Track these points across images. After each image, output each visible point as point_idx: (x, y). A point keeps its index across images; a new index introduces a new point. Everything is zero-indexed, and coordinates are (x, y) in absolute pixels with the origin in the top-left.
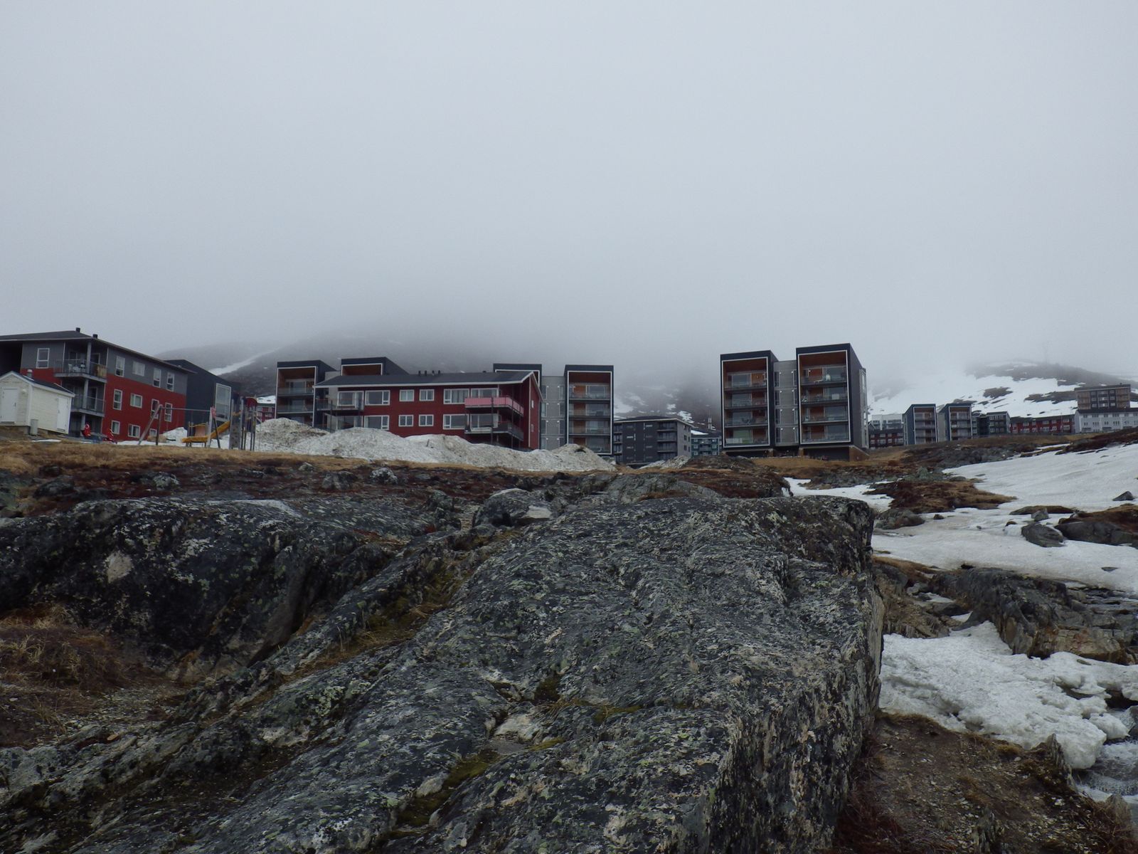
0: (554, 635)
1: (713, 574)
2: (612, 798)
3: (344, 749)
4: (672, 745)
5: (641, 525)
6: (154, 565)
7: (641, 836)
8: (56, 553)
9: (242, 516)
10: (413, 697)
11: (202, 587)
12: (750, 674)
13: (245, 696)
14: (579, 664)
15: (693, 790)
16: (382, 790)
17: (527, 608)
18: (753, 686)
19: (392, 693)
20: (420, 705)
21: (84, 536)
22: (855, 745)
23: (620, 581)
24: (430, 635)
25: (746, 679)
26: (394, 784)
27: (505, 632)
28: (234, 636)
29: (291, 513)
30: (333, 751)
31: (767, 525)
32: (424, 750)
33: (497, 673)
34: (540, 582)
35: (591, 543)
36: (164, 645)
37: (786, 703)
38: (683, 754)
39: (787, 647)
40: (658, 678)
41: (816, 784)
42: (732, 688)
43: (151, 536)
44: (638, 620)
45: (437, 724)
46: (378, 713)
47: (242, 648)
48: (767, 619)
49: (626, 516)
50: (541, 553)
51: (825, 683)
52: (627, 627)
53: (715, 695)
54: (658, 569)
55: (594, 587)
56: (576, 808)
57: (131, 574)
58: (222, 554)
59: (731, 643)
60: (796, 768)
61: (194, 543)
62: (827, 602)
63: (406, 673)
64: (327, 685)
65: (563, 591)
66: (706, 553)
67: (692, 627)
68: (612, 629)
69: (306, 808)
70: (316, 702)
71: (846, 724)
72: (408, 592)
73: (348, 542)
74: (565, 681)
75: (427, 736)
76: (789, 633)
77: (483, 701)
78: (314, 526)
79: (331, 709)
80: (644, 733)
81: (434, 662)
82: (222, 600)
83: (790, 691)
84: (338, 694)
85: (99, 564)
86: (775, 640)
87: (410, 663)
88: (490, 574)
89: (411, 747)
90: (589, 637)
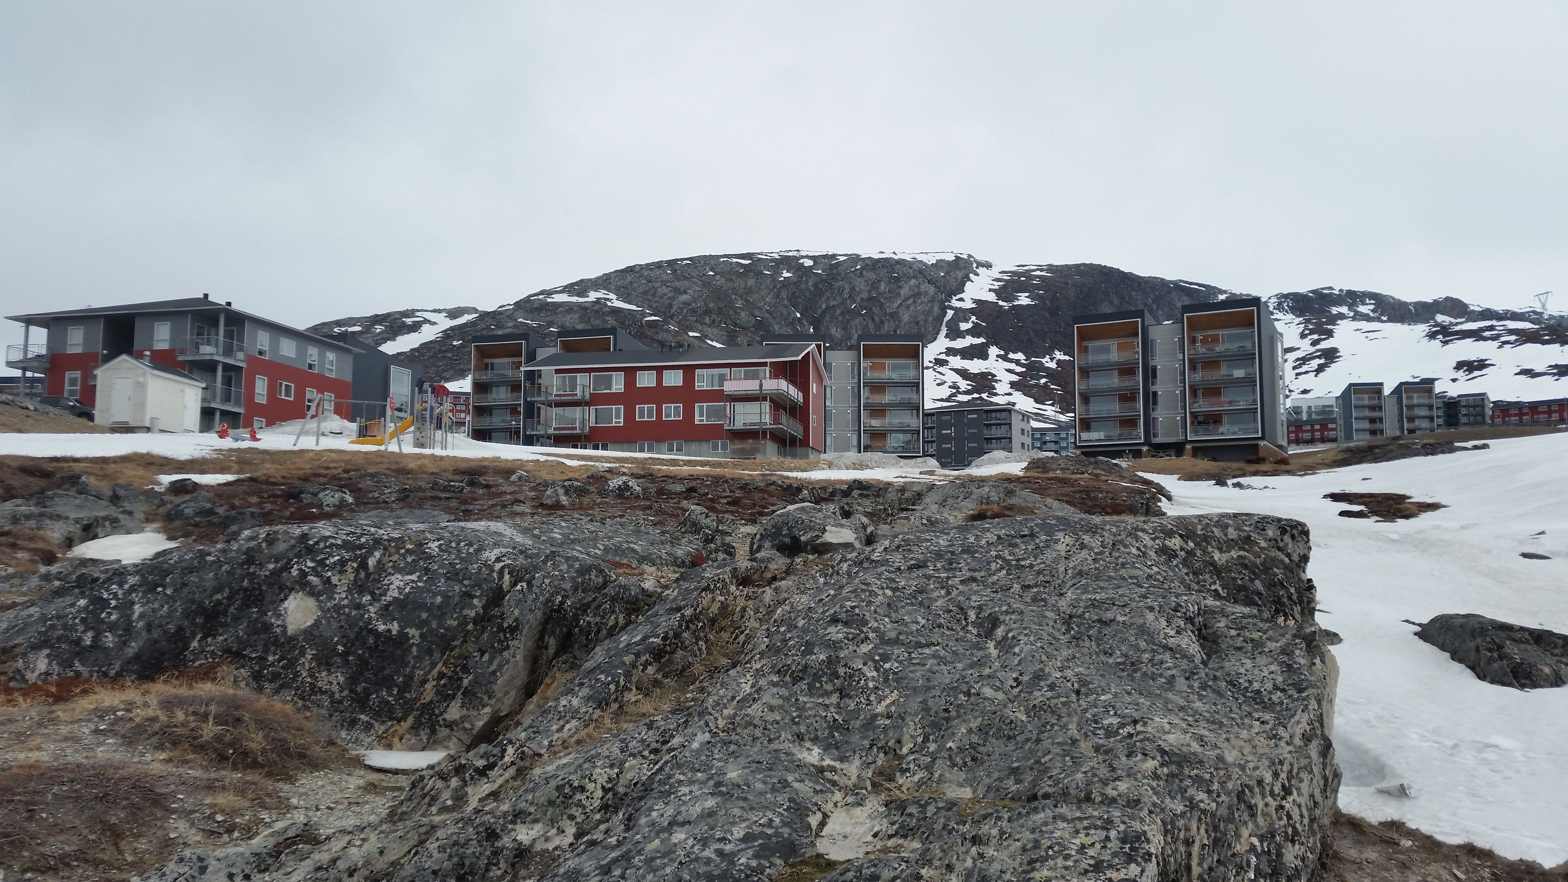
0: (888, 701)
1: (1100, 621)
3: (630, 851)
4: (1074, 853)
5: (993, 553)
6: (347, 610)
8: (219, 597)
9: (458, 544)
10: (711, 783)
11: (408, 639)
12: (1167, 758)
13: (488, 782)
14: (926, 740)
17: (850, 664)
18: (1172, 775)
19: (682, 778)
20: (721, 794)
21: (254, 573)
22: (1311, 856)
24: (725, 701)
25: (1162, 765)
27: (822, 696)
28: (453, 703)
29: (519, 539)
30: (614, 855)
31: (1166, 553)
32: (733, 854)
33: (816, 751)
34: (865, 629)
35: (929, 577)
36: (362, 717)
37: (1220, 800)
38: (1090, 865)
39: (1213, 723)
40: (1038, 762)
42: (1145, 777)
43: (342, 572)
44: (1002, 683)
45: (748, 820)
46: (666, 804)
47: (464, 718)
48: (1181, 683)
49: (972, 540)
50: (863, 590)
51: (1270, 773)
52: (988, 692)
53: (1123, 786)
54: (1022, 612)
55: (936, 637)
57: (317, 622)
58: (436, 594)
59: (1137, 715)
61: (397, 580)
62: (1262, 660)
63: (698, 752)
64: (595, 767)
65: (896, 642)
66: (1086, 591)
67: (1078, 693)
68: (968, 694)
70: (582, 789)
71: (1300, 829)
72: (688, 642)
73: (597, 576)
74: (909, 763)
75: (736, 835)
76: (1215, 704)
77: (804, 788)
78: (552, 556)
79: (602, 799)
80: (1032, 836)
81: (734, 737)
82: (437, 655)
83: (1222, 784)
84: (610, 780)
85: (276, 609)
86: (1196, 712)
87: (703, 737)
88: (796, 618)
89: (716, 851)
90: (937, 703)
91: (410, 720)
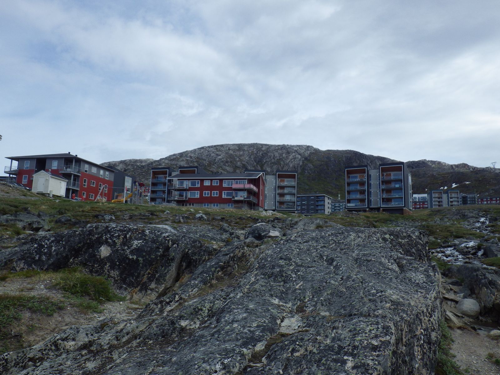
0: (300, 285)
1: (367, 260)
2: (346, 354)
3: (219, 329)
4: (368, 332)
5: (331, 238)
6: (120, 251)
7: (364, 370)
8: (80, 245)
9: (155, 231)
10: (244, 309)
11: (139, 261)
12: (393, 303)
13: (170, 306)
14: (313, 297)
15: (382, 351)
16: (240, 347)
17: (287, 272)
18: (395, 309)
19: (234, 307)
20: (248, 312)
21: (91, 238)
22: (439, 337)
23: (324, 262)
24: (247, 283)
25: (392, 305)
26: (245, 345)
27: (278, 283)
28: (153, 283)
30: (214, 330)
31: (385, 240)
32: (254, 331)
33: (277, 300)
34: (291, 262)
35: (310, 246)
36: (124, 286)
37: (411, 317)
38: (374, 336)
39: (406, 292)
40: (351, 304)
41: (426, 353)
42: (387, 309)
43: (119, 239)
44: (337, 279)
45: (257, 321)
46: (230, 315)
47: (156, 288)
48: (394, 280)
49: (323, 234)
50: (290, 249)
51: (426, 309)
52: (333, 282)
53: (380, 312)
54: (341, 257)
55: (314, 264)
56: (331, 357)
57: (111, 254)
58: (148, 247)
59: (382, 289)
60: (417, 346)
61: (136, 242)
62: (418, 274)
63: (239, 299)
64: (206, 303)
65: (301, 266)
66: (362, 251)
67: (362, 282)
68: (326, 282)
69: (211, 354)
70: (201, 310)
71: (436, 328)
72: (232, 265)
73: (198, 244)
74: (308, 304)
75: (254, 325)
76: (406, 287)
77: (274, 311)
78: (184, 236)
79: (208, 313)
80: (353, 327)
81: (250, 295)
82: (148, 267)
83: (411, 312)
84: (210, 307)
85: (98, 250)
86: (400, 289)
87: (240, 295)
88: (267, 258)
89: (248, 330)
90: (316, 286)
91: (139, 287)
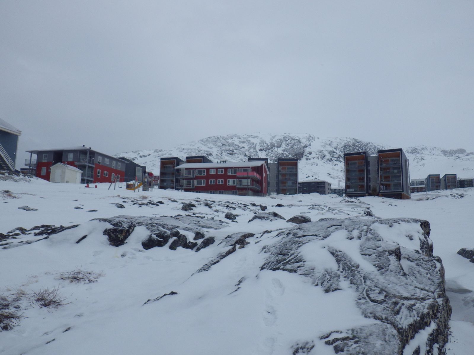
51: (431, 310)
